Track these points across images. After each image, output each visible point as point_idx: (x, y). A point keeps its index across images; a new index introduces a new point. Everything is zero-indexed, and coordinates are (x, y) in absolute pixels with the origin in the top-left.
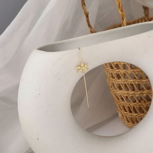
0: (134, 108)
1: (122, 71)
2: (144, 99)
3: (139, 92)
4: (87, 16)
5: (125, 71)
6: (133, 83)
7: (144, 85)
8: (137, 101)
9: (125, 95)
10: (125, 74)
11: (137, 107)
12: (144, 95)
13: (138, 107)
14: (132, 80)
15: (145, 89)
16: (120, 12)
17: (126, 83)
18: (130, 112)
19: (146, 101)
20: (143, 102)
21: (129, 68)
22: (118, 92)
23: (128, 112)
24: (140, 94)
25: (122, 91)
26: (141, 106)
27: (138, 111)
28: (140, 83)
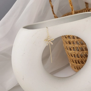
0: (78, 61)
2: (84, 56)
3: (81, 52)
4: (52, 8)
5: (73, 39)
6: (78, 47)
7: (84, 48)
8: (80, 57)
9: (73, 54)
10: (73, 42)
12: (84, 54)
13: (80, 60)
14: (77, 45)
15: (85, 50)
16: (71, 6)
17: (74, 46)
18: (76, 63)
19: (85, 57)
20: (83, 57)
21: (76, 38)
22: (69, 52)
23: (75, 63)
25: (71, 51)
26: (82, 60)
27: (80, 63)
28: (82, 47)
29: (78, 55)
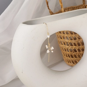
3: (71, 47)
5: (64, 35)
6: (68, 42)
7: (73, 43)
8: (70, 51)
9: (64, 48)
10: (64, 37)
11: (70, 54)
12: (73, 48)
14: (67, 40)
15: (74, 45)
16: (60, 4)
17: (64, 41)
18: (67, 56)
19: (74, 51)
23: (66, 56)
25: (62, 45)
26: (72, 54)
27: (70, 57)
28: (71, 42)
29: (68, 49)
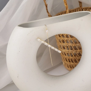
0: (72, 60)
1: (66, 39)
2: (77, 55)
3: (75, 51)
4: (47, 7)
5: (67, 38)
6: (71, 45)
7: (78, 47)
8: (74, 56)
9: (67, 52)
10: (67, 40)
12: (78, 52)
13: (74, 59)
14: (71, 44)
15: (78, 49)
16: (65, 5)
17: (67, 45)
18: (70, 62)
20: (77, 56)
21: (70, 37)
22: (63, 50)
23: (68, 62)
24: (75, 52)
25: (65, 50)
26: (76, 59)
27: (74, 62)
28: (76, 46)
29: (71, 53)
